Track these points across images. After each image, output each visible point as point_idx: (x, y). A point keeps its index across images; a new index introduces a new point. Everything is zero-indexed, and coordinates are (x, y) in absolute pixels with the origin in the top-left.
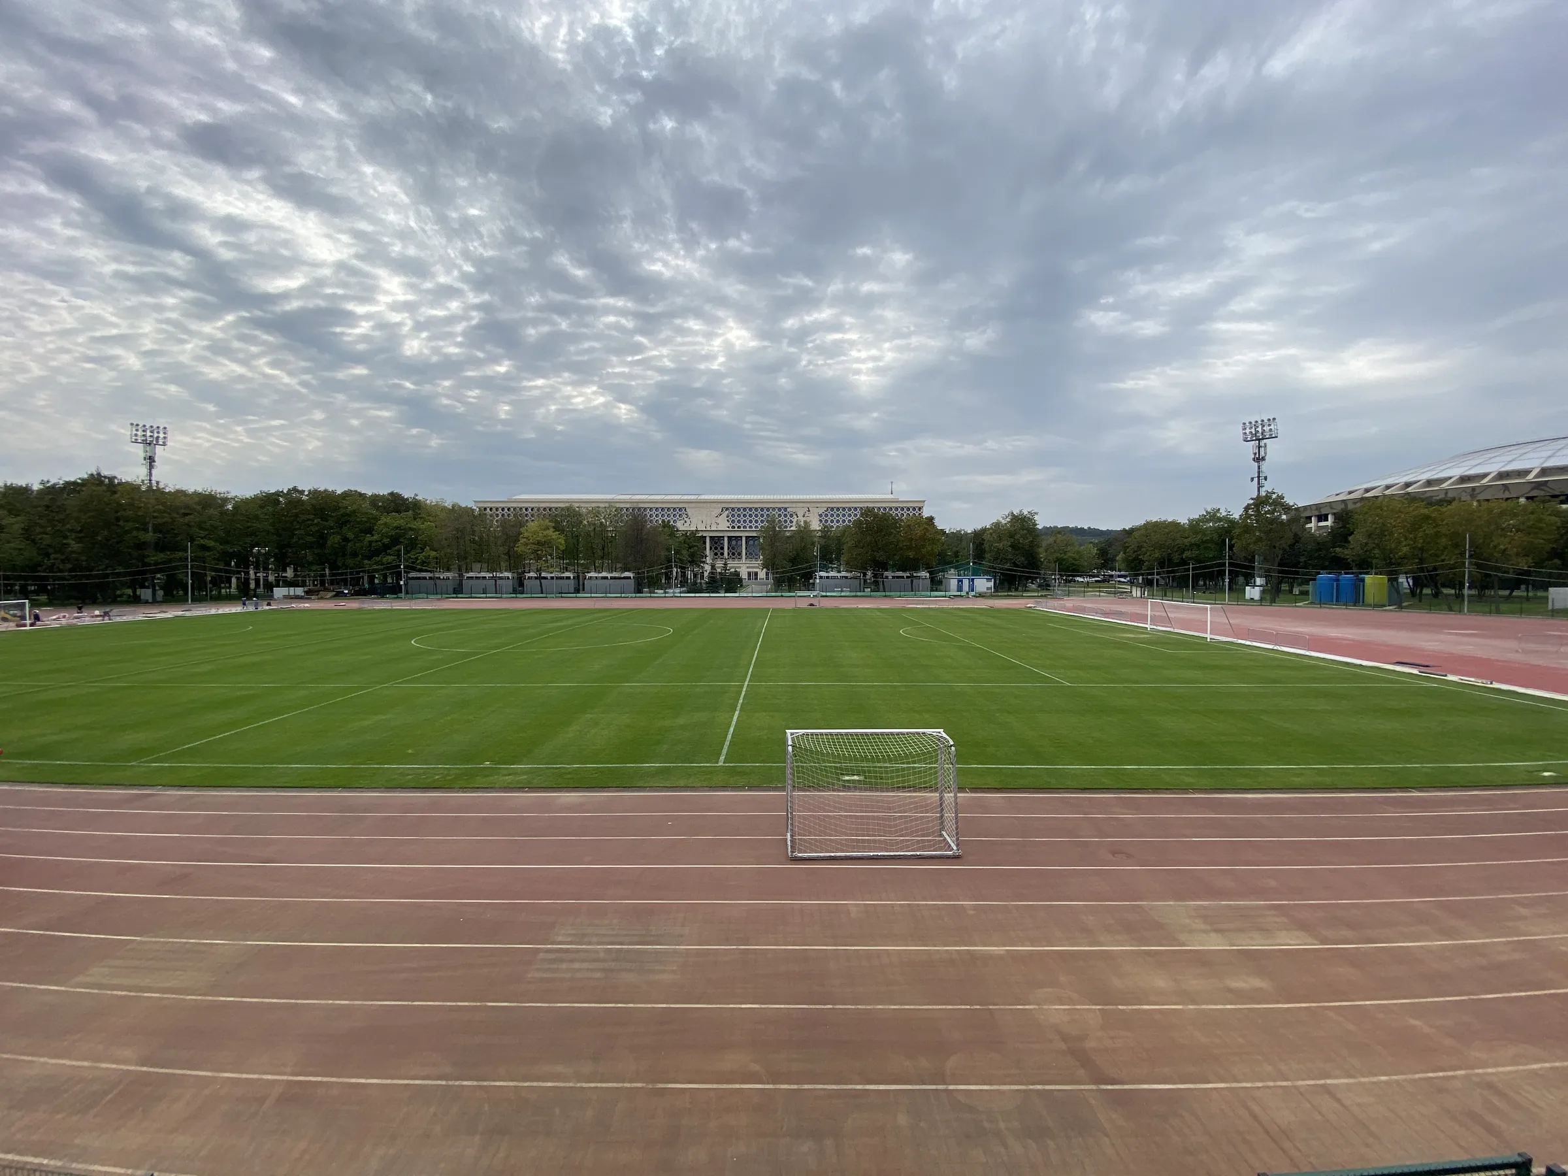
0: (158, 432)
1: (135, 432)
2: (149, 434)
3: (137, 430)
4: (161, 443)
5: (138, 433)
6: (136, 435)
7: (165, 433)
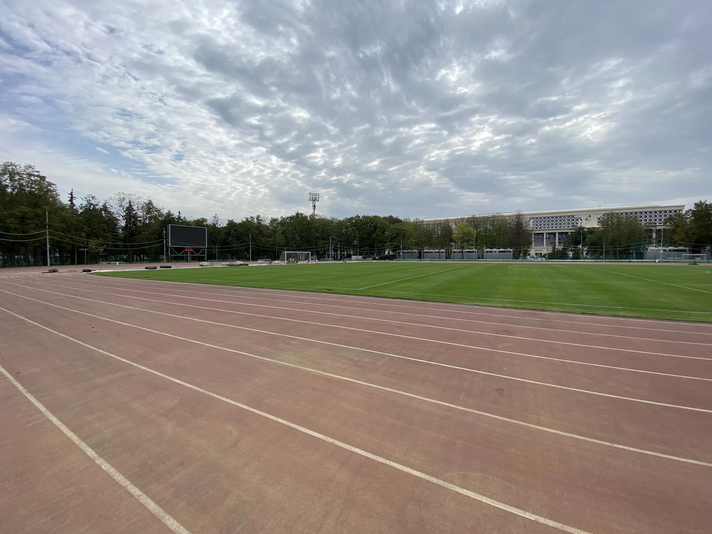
0: (317, 196)
1: (310, 196)
2: (314, 197)
3: (311, 195)
4: (317, 200)
5: (311, 196)
6: (311, 197)
7: (319, 196)
